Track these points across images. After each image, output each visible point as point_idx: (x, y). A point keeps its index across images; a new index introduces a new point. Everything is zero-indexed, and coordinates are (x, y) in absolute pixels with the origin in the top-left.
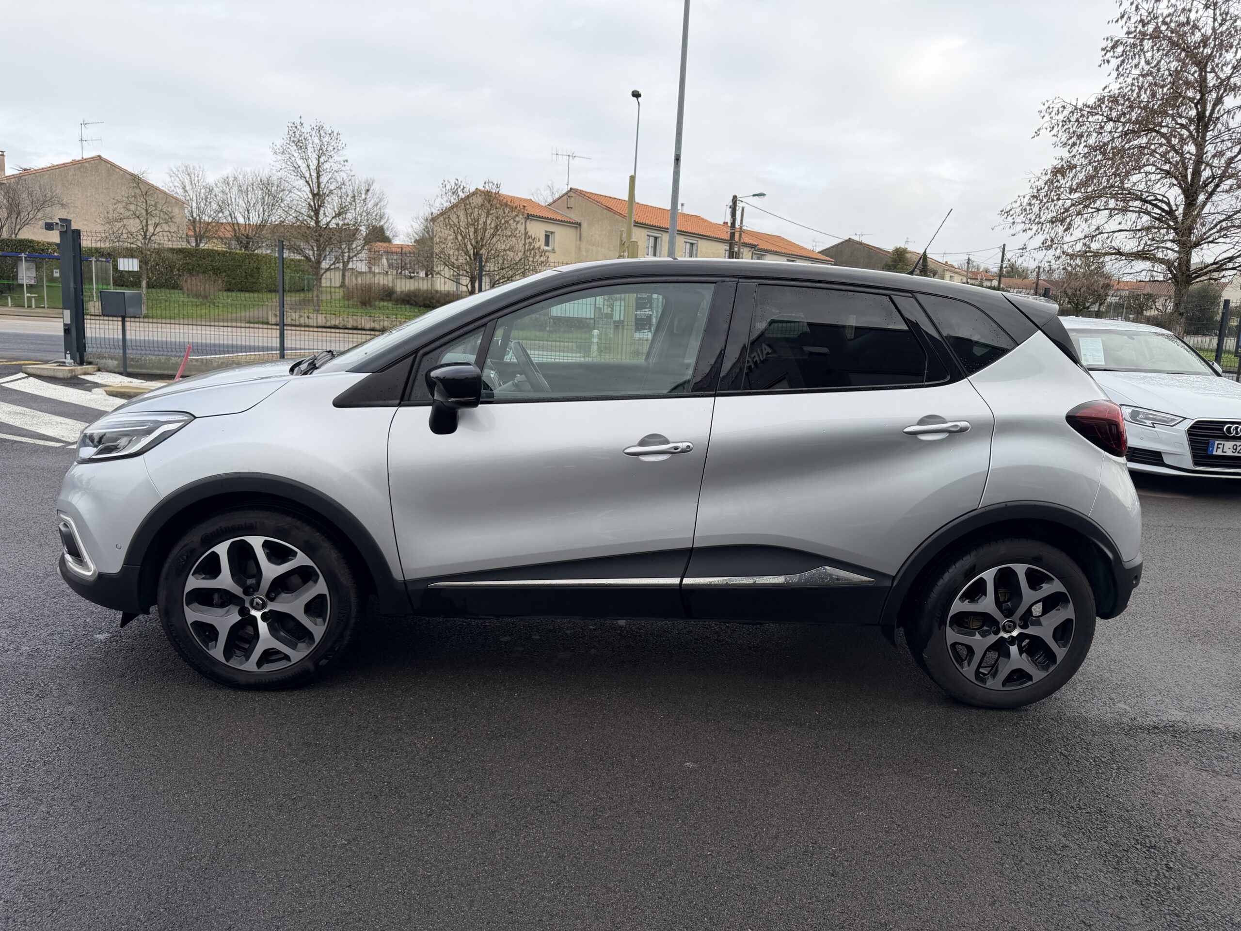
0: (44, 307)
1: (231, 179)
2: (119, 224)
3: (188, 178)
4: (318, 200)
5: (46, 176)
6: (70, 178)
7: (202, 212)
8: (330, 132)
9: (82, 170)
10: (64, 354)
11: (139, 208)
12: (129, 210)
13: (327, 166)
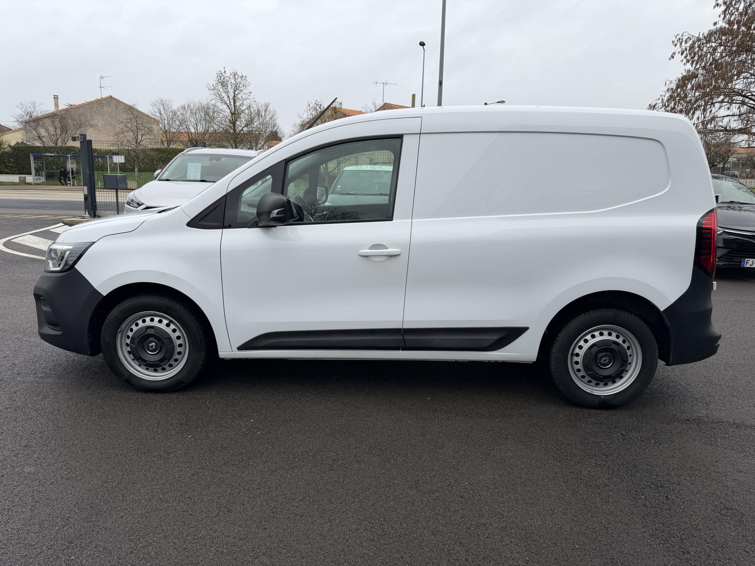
1: (186, 106)
3: (162, 106)
4: (235, 117)
5: (82, 109)
6: (94, 110)
7: (170, 126)
8: (241, 76)
9: (101, 104)
10: (84, 212)
11: (133, 126)
12: (127, 127)
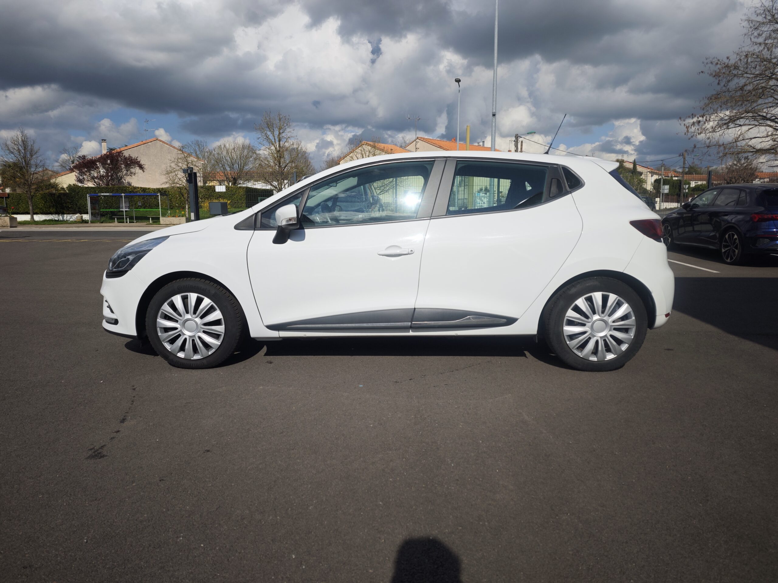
0: (134, 222)
2: (172, 174)
4: (280, 154)
12: (179, 166)
13: (283, 135)
